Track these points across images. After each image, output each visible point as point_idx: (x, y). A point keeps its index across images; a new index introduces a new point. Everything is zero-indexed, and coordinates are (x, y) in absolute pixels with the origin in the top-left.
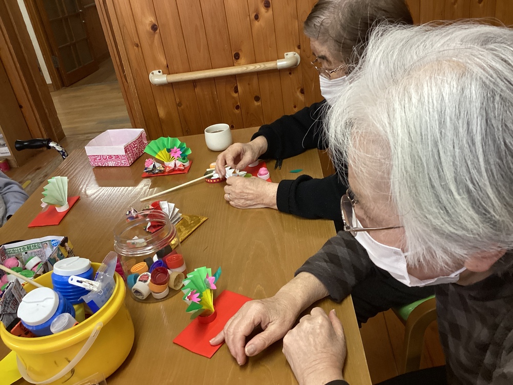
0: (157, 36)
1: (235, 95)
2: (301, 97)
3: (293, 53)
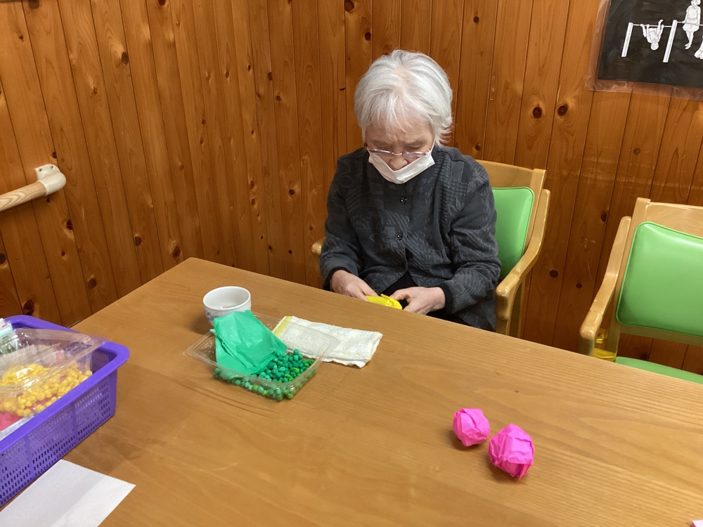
2: (69, 234)
3: (48, 166)
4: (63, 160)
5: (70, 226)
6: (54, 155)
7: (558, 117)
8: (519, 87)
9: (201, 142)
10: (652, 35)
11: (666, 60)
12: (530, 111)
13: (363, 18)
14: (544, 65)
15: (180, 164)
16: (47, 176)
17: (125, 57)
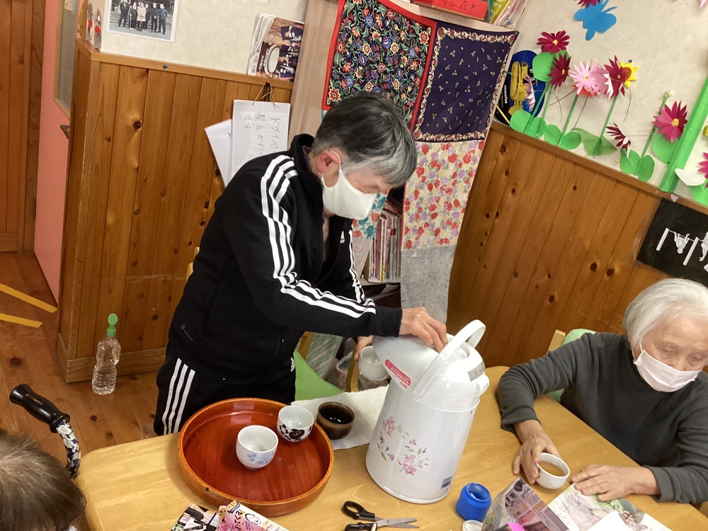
0: (137, 134)
1: (206, 210)
7: (606, 276)
8: (587, 244)
10: (681, 242)
11: (685, 263)
12: (589, 265)
13: (509, 161)
14: (607, 235)
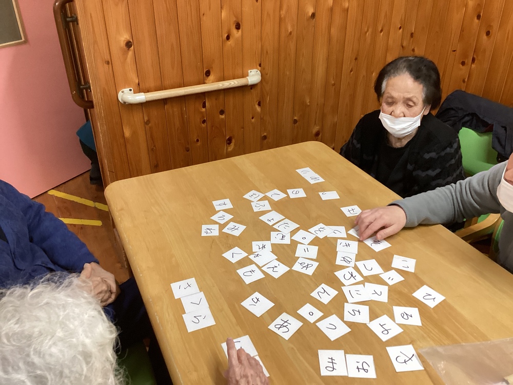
0: (131, 53)
1: (204, 110)
2: (258, 109)
3: (255, 70)
4: (264, 69)
5: (259, 104)
6: (260, 65)
9: (351, 71)
13: (479, 5)
15: (333, 82)
16: (253, 75)
17: (313, 15)
